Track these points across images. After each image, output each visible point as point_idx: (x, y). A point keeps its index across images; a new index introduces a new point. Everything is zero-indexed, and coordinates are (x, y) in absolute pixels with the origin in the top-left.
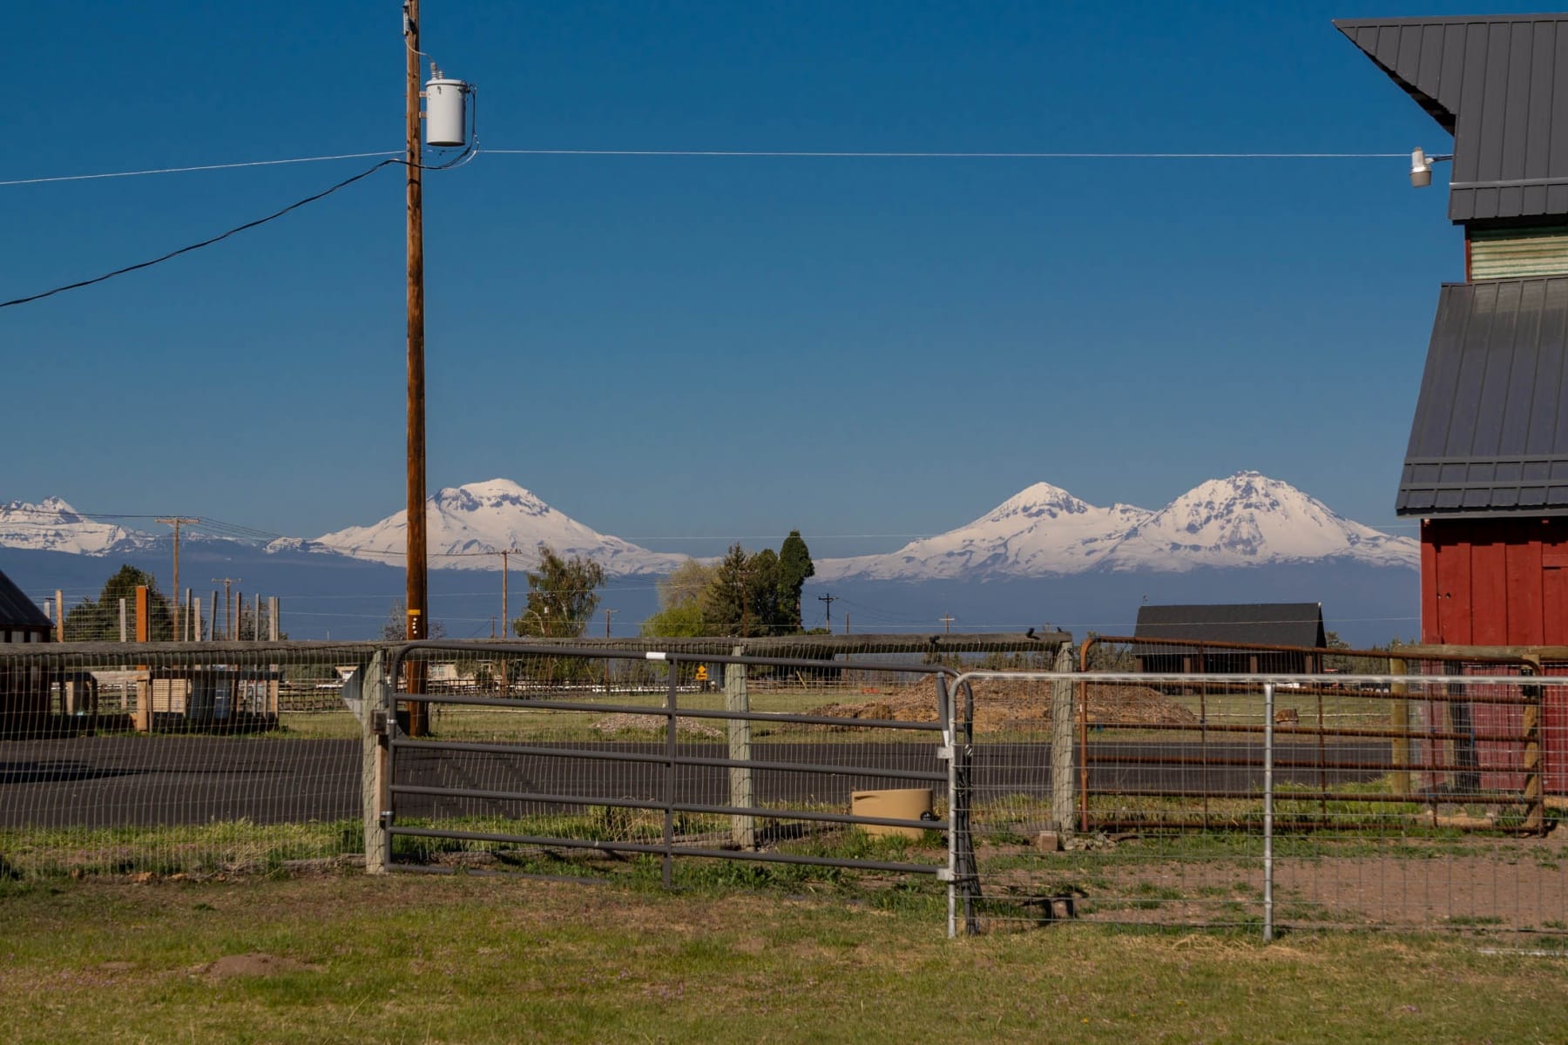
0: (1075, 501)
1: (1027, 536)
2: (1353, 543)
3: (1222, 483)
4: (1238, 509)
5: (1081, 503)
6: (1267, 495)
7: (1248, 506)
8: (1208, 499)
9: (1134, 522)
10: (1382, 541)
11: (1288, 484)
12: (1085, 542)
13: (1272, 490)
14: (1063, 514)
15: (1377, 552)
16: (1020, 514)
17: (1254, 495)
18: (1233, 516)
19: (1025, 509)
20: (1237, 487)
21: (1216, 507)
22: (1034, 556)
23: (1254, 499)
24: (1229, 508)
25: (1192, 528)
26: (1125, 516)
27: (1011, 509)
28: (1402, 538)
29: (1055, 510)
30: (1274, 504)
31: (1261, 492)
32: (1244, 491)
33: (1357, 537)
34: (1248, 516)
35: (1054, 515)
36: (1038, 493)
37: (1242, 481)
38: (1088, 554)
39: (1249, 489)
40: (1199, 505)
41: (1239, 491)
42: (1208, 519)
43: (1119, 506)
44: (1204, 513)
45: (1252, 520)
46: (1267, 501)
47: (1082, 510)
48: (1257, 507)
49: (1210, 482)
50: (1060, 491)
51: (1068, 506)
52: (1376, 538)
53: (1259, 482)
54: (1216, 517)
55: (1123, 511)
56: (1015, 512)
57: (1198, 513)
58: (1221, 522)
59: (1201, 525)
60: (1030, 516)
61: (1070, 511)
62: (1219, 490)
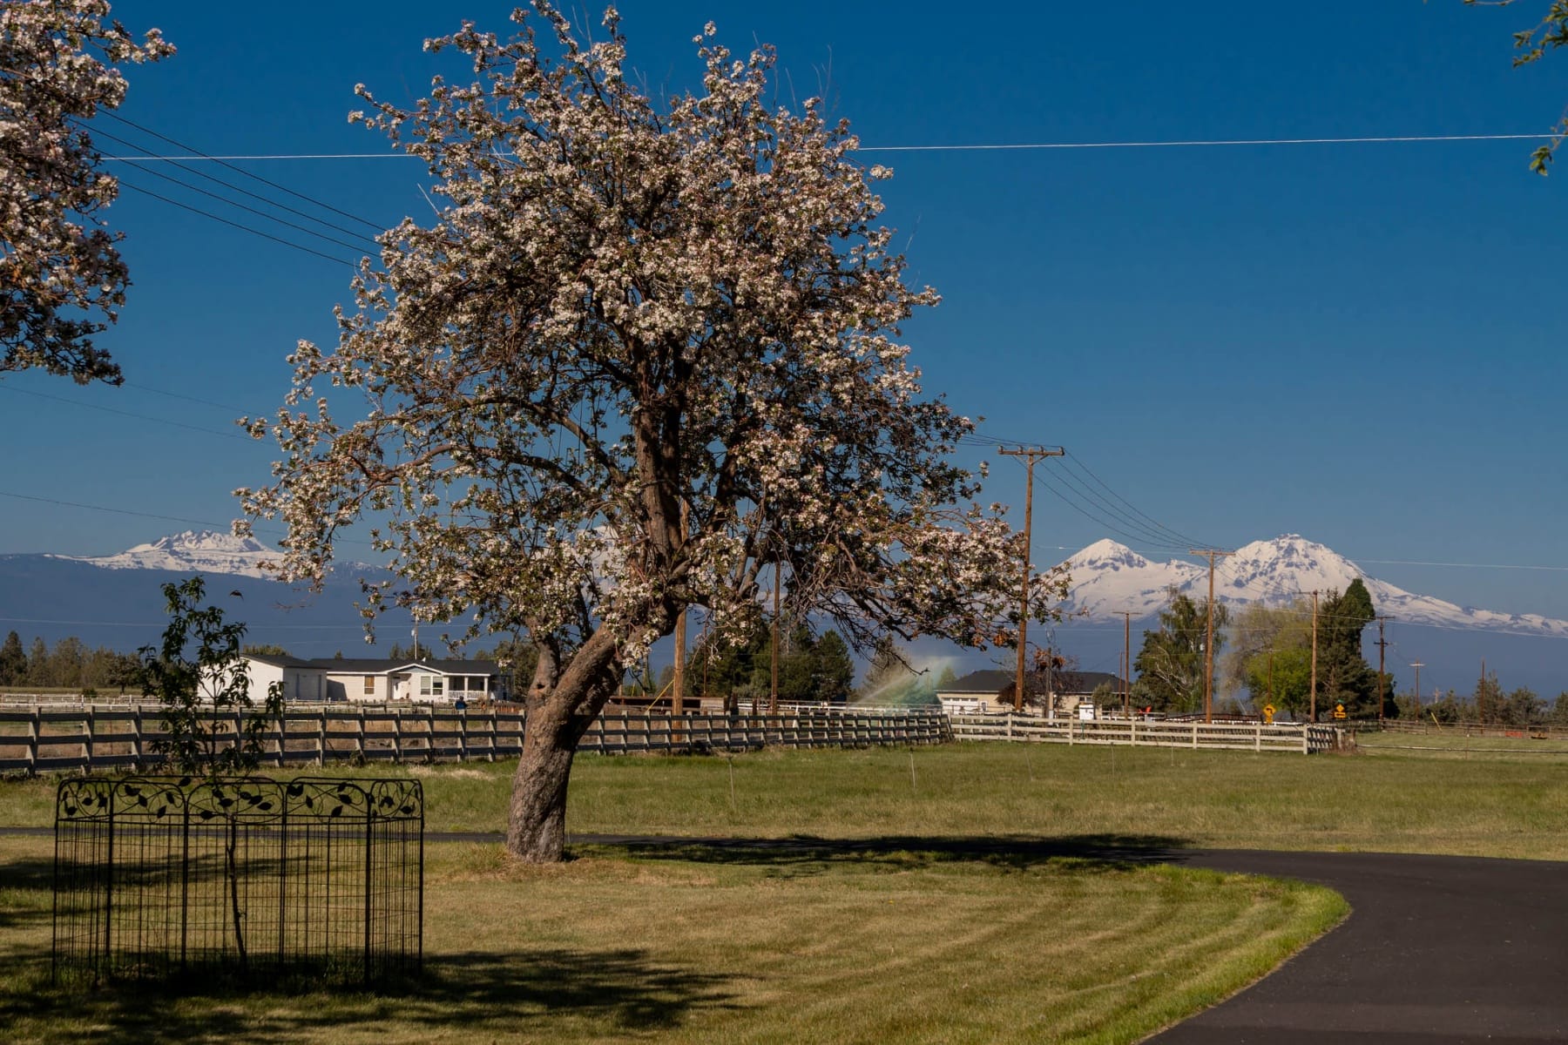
0: (1136, 556)
1: (1092, 585)
2: (1383, 601)
3: (1267, 544)
4: (1280, 567)
5: (1141, 558)
6: (1306, 556)
7: (1289, 565)
8: (1254, 558)
9: (1187, 577)
10: (1409, 599)
11: (1326, 546)
12: (1144, 593)
13: (1311, 551)
14: (1124, 568)
15: (1404, 609)
16: (1087, 566)
17: (1295, 555)
18: (1276, 574)
19: (1091, 562)
20: (1280, 548)
21: (1262, 564)
22: (1098, 604)
23: (1295, 558)
24: (1273, 566)
25: (1239, 584)
26: (1180, 571)
27: (1078, 562)
28: (1427, 598)
29: (1117, 564)
30: (1313, 564)
31: (1301, 552)
32: (1286, 551)
33: (1387, 595)
34: (1289, 575)
35: (1116, 569)
36: (1104, 549)
37: (1285, 543)
38: (1147, 603)
39: (1290, 550)
40: (1246, 563)
41: (1282, 552)
42: (1254, 576)
43: (1175, 562)
44: (1250, 569)
45: (1293, 578)
46: (1307, 561)
47: (1141, 565)
48: (1297, 566)
49: (1257, 543)
50: (1122, 547)
51: (1129, 561)
52: (1404, 597)
53: (1300, 544)
54: (1261, 574)
55: (1179, 567)
56: (1082, 565)
57: (1244, 570)
58: (1264, 578)
59: (1247, 581)
60: (1096, 568)
61: (1131, 566)
62: (1263, 551)
